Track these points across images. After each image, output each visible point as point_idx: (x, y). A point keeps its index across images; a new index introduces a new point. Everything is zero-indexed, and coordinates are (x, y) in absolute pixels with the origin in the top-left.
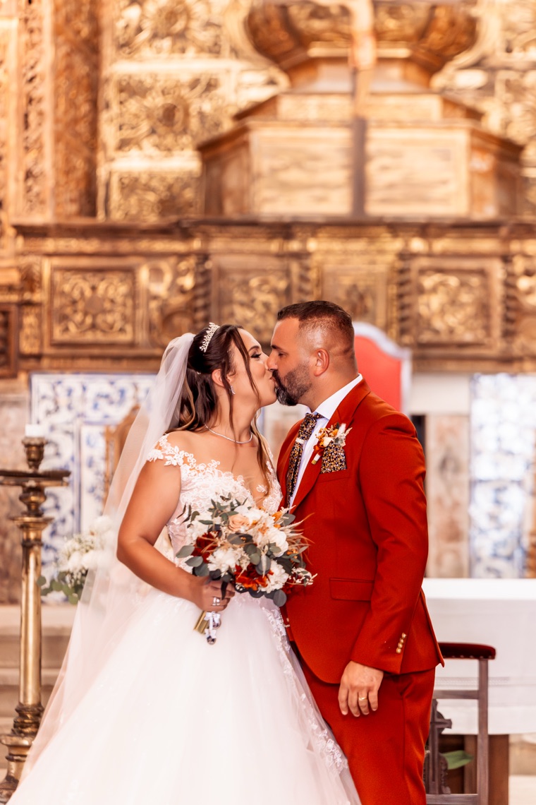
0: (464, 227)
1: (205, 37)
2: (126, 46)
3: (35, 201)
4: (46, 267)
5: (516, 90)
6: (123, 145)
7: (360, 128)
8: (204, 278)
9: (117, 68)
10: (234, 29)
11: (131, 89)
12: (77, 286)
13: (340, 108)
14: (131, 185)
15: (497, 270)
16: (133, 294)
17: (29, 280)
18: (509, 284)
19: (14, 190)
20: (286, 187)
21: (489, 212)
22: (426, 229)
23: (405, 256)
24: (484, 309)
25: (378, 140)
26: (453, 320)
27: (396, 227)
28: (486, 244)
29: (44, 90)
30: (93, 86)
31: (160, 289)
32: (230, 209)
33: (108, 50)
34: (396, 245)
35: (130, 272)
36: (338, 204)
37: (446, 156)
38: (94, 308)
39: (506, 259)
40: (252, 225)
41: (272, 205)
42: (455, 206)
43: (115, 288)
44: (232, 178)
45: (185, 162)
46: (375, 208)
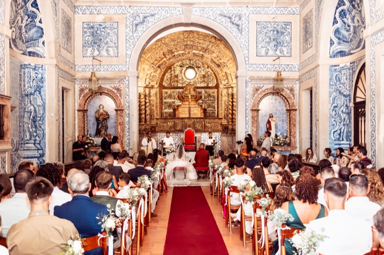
0: (200, 118)
1: (173, 97)
2: (165, 98)
3: (157, 116)
4: (159, 122)
5: (206, 103)
6: (165, 109)
7: (190, 108)
8: (174, 123)
9: (164, 101)
10: (176, 97)
11: (166, 103)
12: (162, 124)
13: (188, 106)
14: (166, 113)
15: (203, 122)
16: (167, 125)
17: (157, 124)
18: (205, 124)
19: (155, 115)
20: (182, 114)
21: (203, 116)
22: (197, 118)
23: (194, 121)
24: (202, 126)
25: (191, 109)
26: (199, 127)
27: (194, 118)
28: (202, 120)
29: (158, 105)
30: (162, 103)
31: (170, 124)
32: (177, 116)
33: (163, 99)
34: (193, 120)
35: (167, 123)
36: (187, 116)
37: (198, 111)
38: (163, 126)
39: (204, 121)
40: (179, 118)
41: (181, 116)
42: (199, 116)
43: (166, 124)
44: (177, 113)
45: (171, 110)
46: (191, 116)
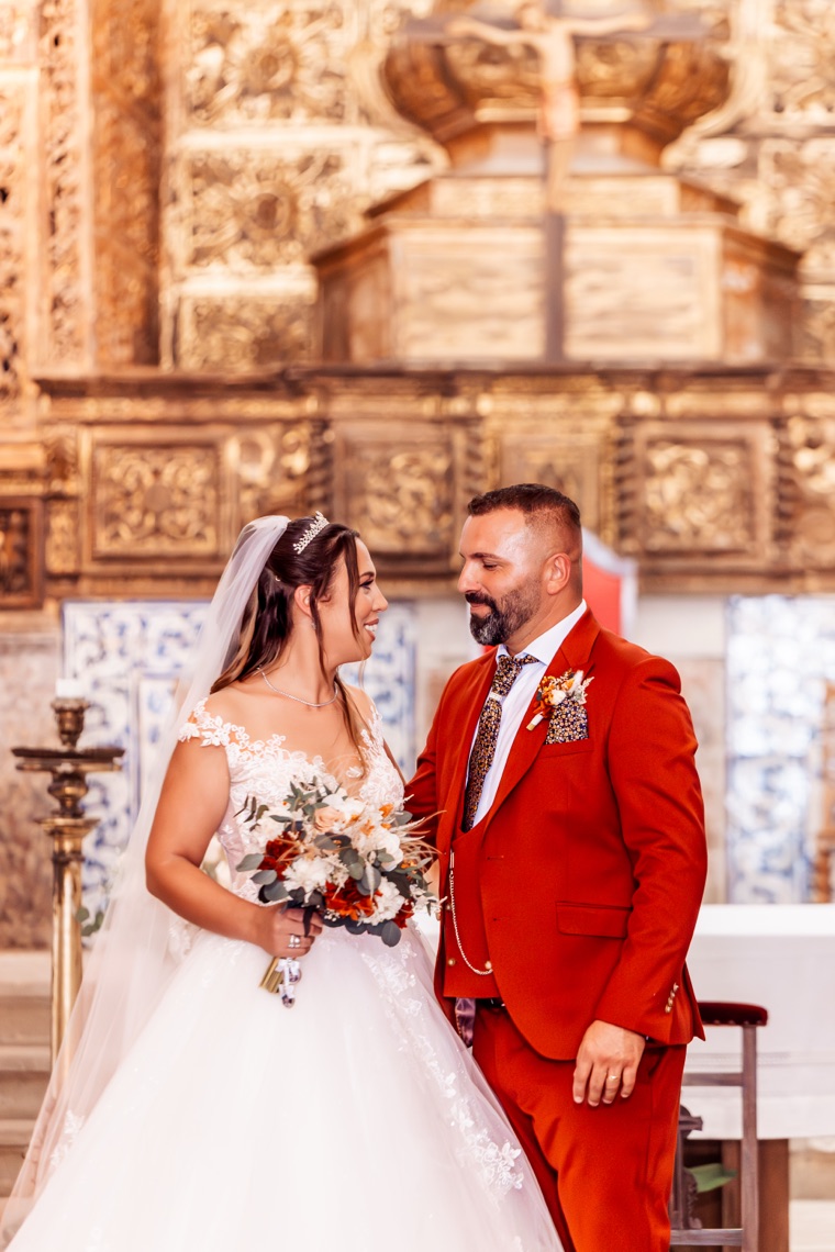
0: (713, 376)
1: (320, 93)
2: (201, 108)
3: (66, 342)
4: (84, 443)
5: (790, 168)
6: (199, 256)
7: (555, 227)
8: (324, 457)
9: (188, 141)
10: (365, 80)
11: (209, 173)
12: (132, 470)
13: (525, 198)
14: (211, 318)
15: (765, 441)
16: (215, 482)
17: (60, 462)
18: (783, 461)
19: (33, 325)
20: (446, 318)
21: (751, 352)
22: (656, 379)
23: (625, 420)
24: (745, 499)
25: (583, 245)
26: (698, 515)
27: (611, 376)
28: (747, 401)
29: (79, 175)
30: (153, 169)
31: (257, 473)
32: (361, 353)
33: (174, 114)
34: (611, 403)
35: (210, 448)
36: (525, 343)
37: (685, 268)
38: (158, 503)
39: (778, 422)
40: (393, 376)
41: (424, 346)
42: (700, 343)
43: (188, 473)
44: (364, 305)
45: (293, 281)
46: (579, 348)
